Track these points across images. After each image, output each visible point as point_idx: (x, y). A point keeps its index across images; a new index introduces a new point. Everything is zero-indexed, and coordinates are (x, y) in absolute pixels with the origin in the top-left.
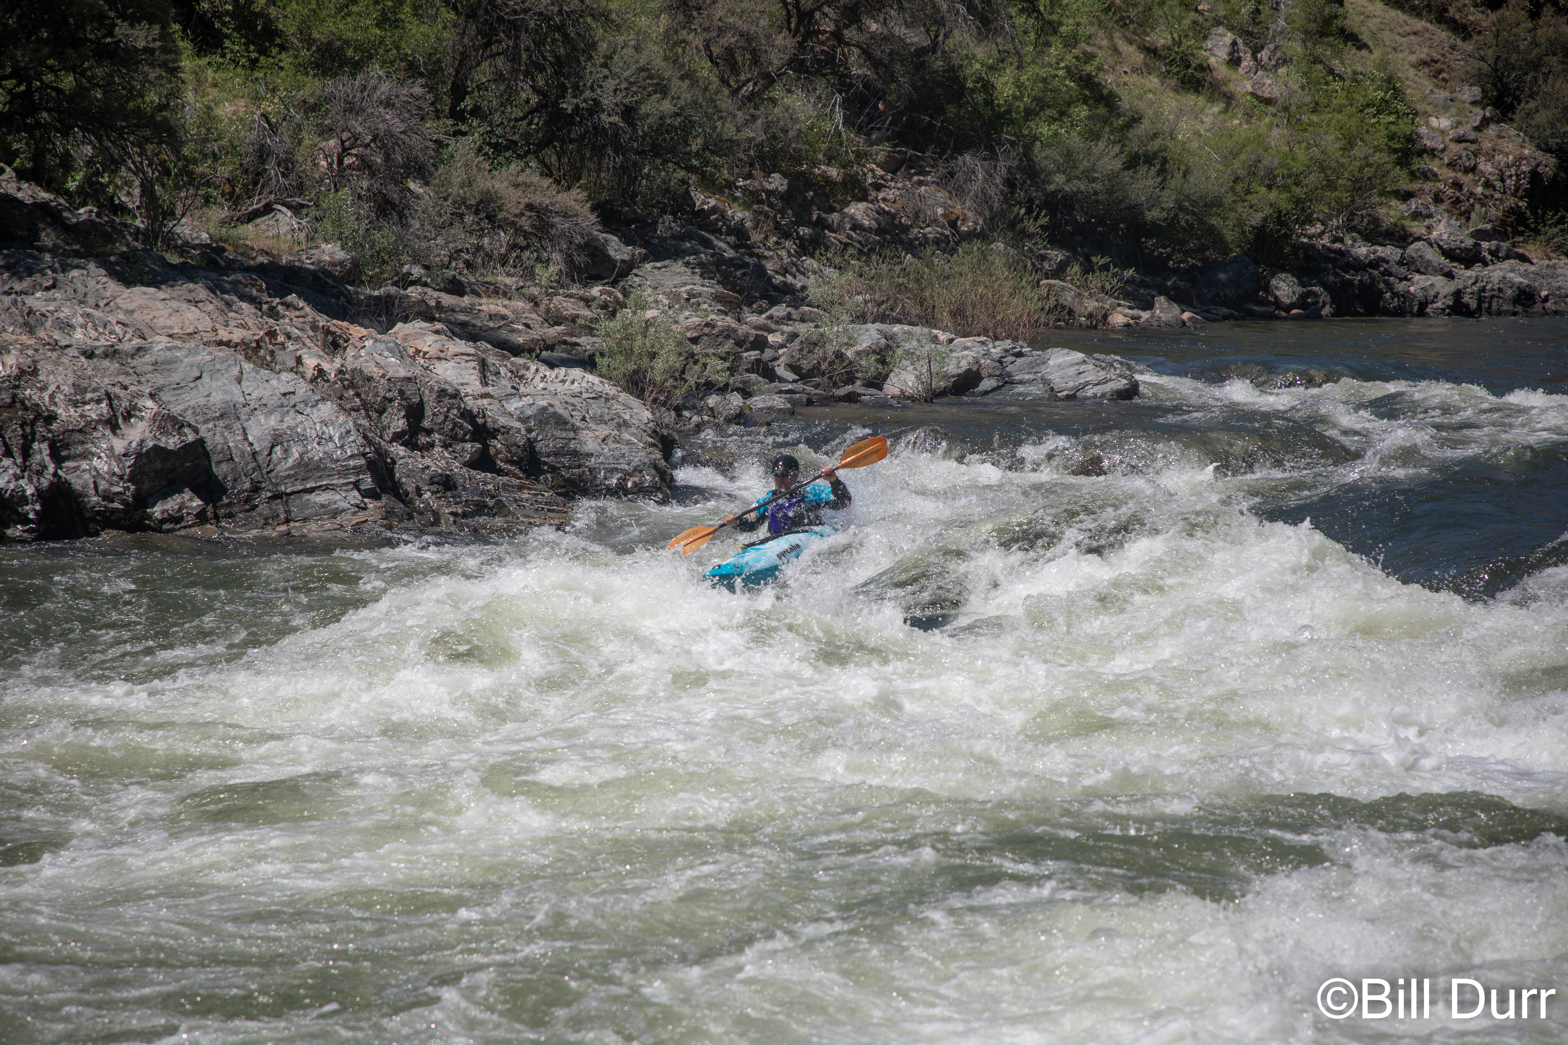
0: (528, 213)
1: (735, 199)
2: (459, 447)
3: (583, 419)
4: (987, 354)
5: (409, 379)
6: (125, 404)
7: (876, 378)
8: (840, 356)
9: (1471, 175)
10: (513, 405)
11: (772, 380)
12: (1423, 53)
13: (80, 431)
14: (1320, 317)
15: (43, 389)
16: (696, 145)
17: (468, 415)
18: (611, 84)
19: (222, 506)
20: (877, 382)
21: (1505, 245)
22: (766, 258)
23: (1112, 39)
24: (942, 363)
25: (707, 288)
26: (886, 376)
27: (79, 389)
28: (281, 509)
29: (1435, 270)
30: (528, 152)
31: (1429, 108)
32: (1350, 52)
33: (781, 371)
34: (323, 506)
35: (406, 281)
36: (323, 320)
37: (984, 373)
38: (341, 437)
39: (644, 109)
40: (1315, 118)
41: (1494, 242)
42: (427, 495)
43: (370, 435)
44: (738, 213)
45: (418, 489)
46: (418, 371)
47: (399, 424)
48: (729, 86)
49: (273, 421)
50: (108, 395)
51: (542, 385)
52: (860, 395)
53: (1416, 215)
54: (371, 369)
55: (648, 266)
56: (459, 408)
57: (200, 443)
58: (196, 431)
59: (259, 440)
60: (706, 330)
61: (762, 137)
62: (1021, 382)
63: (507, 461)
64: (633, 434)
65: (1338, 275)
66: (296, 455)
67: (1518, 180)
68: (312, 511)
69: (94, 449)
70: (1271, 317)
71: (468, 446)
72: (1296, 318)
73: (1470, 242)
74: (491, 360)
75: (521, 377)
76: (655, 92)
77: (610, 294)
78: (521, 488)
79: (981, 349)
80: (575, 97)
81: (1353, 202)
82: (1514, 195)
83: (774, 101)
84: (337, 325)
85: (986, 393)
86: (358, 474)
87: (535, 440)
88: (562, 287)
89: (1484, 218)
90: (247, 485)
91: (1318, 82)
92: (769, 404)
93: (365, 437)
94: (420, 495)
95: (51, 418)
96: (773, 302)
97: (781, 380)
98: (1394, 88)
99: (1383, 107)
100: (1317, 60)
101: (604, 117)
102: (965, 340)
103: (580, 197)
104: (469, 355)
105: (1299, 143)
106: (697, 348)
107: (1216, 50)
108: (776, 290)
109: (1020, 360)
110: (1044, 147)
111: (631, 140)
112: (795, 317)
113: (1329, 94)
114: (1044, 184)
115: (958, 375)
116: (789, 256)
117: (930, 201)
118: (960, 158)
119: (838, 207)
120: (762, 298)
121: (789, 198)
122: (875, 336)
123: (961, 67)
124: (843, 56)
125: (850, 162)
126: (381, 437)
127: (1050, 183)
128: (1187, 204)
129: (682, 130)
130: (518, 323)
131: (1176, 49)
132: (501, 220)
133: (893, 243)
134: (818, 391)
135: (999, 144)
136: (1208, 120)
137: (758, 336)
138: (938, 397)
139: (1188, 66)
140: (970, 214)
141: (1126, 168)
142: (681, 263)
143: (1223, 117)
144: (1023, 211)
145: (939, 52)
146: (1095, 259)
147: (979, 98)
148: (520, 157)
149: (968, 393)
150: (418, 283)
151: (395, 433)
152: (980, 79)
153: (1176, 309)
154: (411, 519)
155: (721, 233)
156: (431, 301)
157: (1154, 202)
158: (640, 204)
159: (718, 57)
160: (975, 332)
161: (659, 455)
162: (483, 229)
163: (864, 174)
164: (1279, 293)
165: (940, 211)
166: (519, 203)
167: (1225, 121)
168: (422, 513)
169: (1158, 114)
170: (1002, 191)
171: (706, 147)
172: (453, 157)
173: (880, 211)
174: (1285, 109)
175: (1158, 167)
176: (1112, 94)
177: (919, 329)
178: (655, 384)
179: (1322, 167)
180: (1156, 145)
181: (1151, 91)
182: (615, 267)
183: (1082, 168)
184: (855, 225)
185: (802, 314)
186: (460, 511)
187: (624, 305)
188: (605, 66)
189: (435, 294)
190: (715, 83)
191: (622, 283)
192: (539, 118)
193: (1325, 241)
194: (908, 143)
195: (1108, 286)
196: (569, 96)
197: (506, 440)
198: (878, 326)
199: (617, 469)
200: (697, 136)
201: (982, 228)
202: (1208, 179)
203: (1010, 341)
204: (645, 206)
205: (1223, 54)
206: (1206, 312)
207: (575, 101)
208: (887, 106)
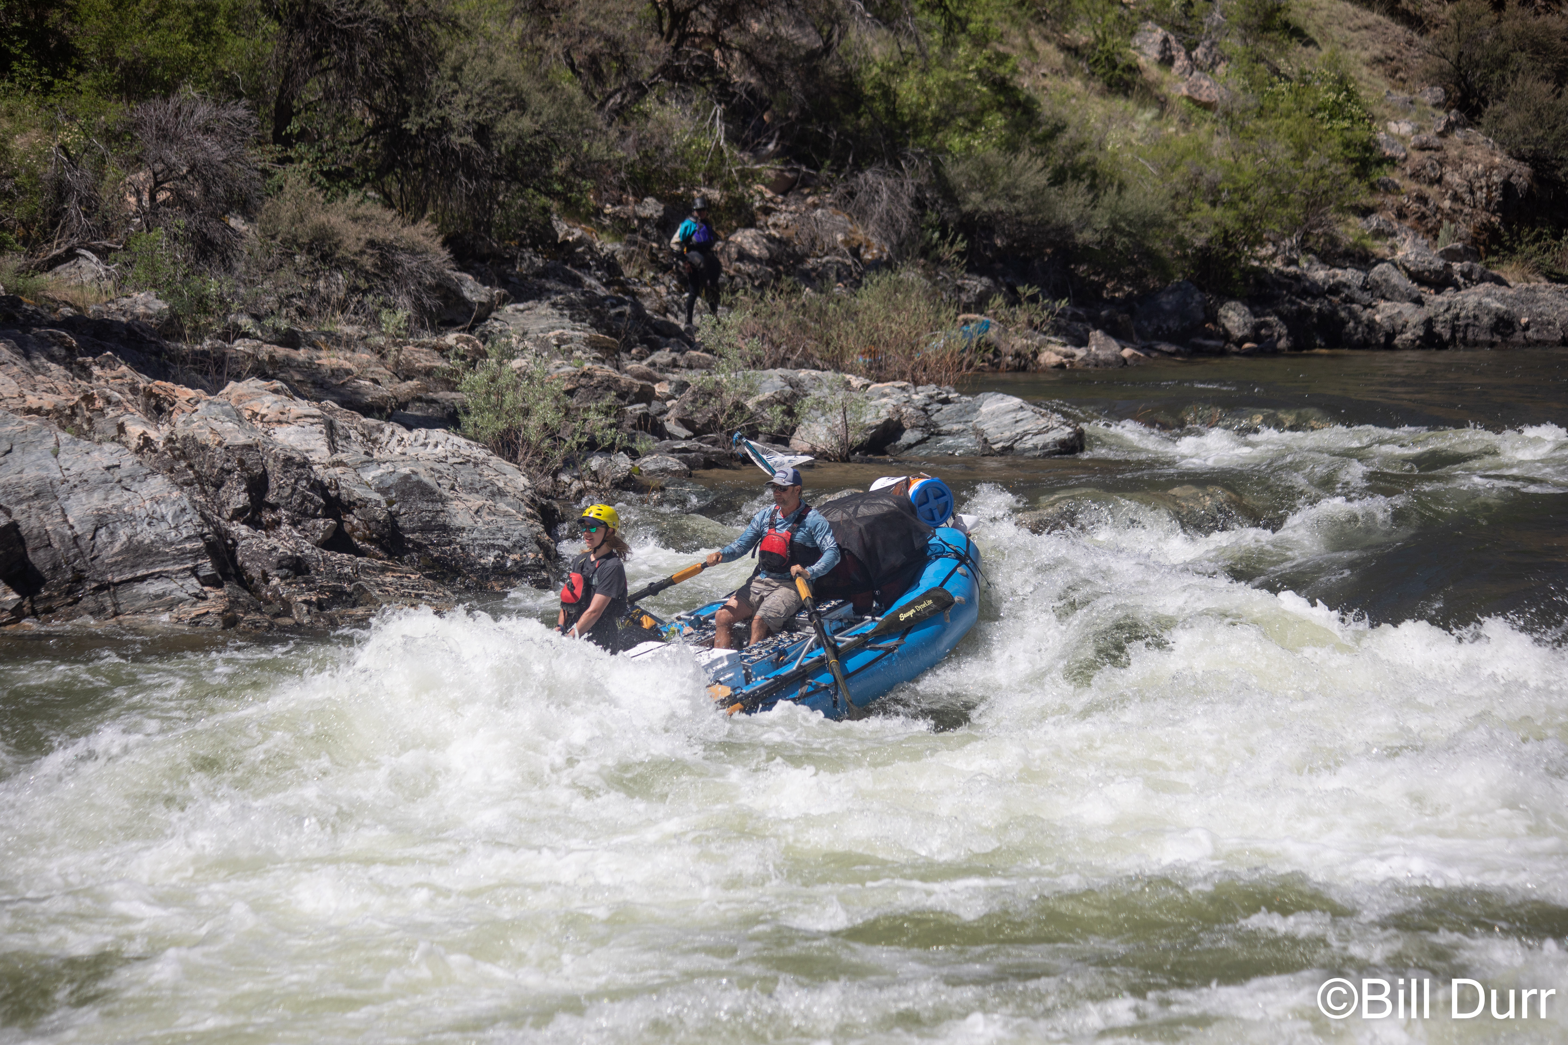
0: (369, 251)
1: (604, 229)
2: (309, 525)
3: (453, 488)
4: (909, 401)
5: (249, 447)
7: (781, 431)
8: (739, 407)
9: (1436, 187)
10: (370, 475)
11: (662, 438)
12: (1376, 50)
14: (1275, 352)
16: (559, 167)
17: (319, 487)
18: (461, 99)
19: (41, 600)
20: (783, 436)
21: (1479, 266)
22: (642, 296)
23: (1027, 37)
24: (859, 413)
25: (579, 332)
26: (794, 430)
29: (1402, 295)
30: (367, 180)
31: (1387, 112)
32: (1297, 49)
33: (671, 426)
34: (157, 597)
35: (236, 332)
36: (143, 381)
37: (906, 424)
38: (175, 516)
39: (500, 127)
40: (1261, 124)
41: (1467, 263)
42: (275, 581)
43: (208, 512)
44: (607, 245)
45: (265, 575)
46: (259, 437)
47: (239, 499)
48: (595, 99)
49: (96, 500)
51: (399, 450)
53: (1378, 234)
54: (205, 436)
55: (509, 308)
56: (308, 479)
57: (14, 526)
59: (81, 522)
60: (583, 381)
61: (635, 156)
62: (949, 433)
63: (365, 539)
64: (509, 505)
65: (1293, 303)
66: (124, 539)
67: (1490, 191)
68: (144, 602)
70: (1222, 353)
71: (321, 522)
72: (1249, 353)
73: (1439, 263)
74: (339, 422)
75: (375, 441)
76: (512, 107)
77: (468, 341)
78: (384, 570)
79: (902, 396)
80: (420, 115)
81: (1307, 219)
82: (1486, 209)
83: (646, 116)
84: (160, 386)
85: (910, 446)
86: (196, 559)
87: (398, 514)
88: (411, 335)
89: (1454, 235)
90: (69, 575)
91: (1262, 84)
92: (663, 465)
93: (202, 515)
94: (267, 582)
96: (655, 347)
97: (672, 437)
98: (1347, 90)
99: (1336, 111)
100: (1259, 59)
101: (453, 137)
102: (880, 385)
103: (429, 230)
104: (313, 417)
105: (1245, 152)
106: (573, 402)
107: (1145, 49)
108: (658, 332)
109: (946, 408)
110: (956, 161)
111: (485, 162)
112: (681, 363)
113: (1274, 97)
114: (957, 203)
115: (877, 427)
116: (669, 293)
117: (828, 226)
118: (861, 176)
119: (721, 234)
120: (642, 342)
121: (666, 226)
122: (779, 383)
123: (859, 71)
124: (724, 61)
125: (735, 182)
126: (219, 515)
127: (965, 202)
128: (1123, 224)
129: (544, 150)
130: (365, 379)
131: (1100, 47)
132: (338, 260)
133: (788, 275)
134: (716, 449)
135: (904, 158)
136: (1140, 128)
137: (642, 386)
138: (853, 453)
139: (1115, 67)
140: (874, 240)
141: (1052, 185)
142: (546, 303)
143: (1156, 124)
144: (936, 235)
145: (833, 56)
146: (1020, 289)
147: (880, 106)
148: (357, 187)
149: (888, 448)
150: (246, 335)
151: (235, 510)
152: (880, 85)
153: (1114, 345)
154: (258, 610)
155: (589, 267)
156: (263, 355)
157: (1086, 222)
158: (495, 236)
159: (580, 65)
160: (889, 376)
161: (541, 528)
162: (317, 271)
163: (751, 197)
164: (1229, 325)
165: (840, 237)
166: (359, 239)
167: (1160, 129)
168: (268, 603)
169: (1084, 122)
170: (910, 213)
171: (572, 168)
172: (281, 188)
173: (771, 239)
174: (1227, 114)
175: (1088, 182)
176: (1029, 100)
177: (830, 375)
178: (529, 445)
179: (1271, 180)
180: (1083, 157)
181: (1074, 96)
182: (471, 311)
183: (1001, 184)
184: (743, 256)
185: (690, 360)
186: (314, 599)
187: (484, 355)
188: (454, 78)
189: (267, 348)
190: (579, 97)
191: (480, 329)
192: (376, 140)
193: (1278, 264)
194: (800, 160)
195: (1037, 320)
196: (412, 115)
197: (364, 515)
198: (780, 371)
199: (493, 546)
200: (561, 156)
201: (889, 257)
202: (1145, 195)
203: (933, 386)
204: (501, 239)
205: (1153, 52)
206: (1148, 348)
207: (420, 121)
208: (775, 117)
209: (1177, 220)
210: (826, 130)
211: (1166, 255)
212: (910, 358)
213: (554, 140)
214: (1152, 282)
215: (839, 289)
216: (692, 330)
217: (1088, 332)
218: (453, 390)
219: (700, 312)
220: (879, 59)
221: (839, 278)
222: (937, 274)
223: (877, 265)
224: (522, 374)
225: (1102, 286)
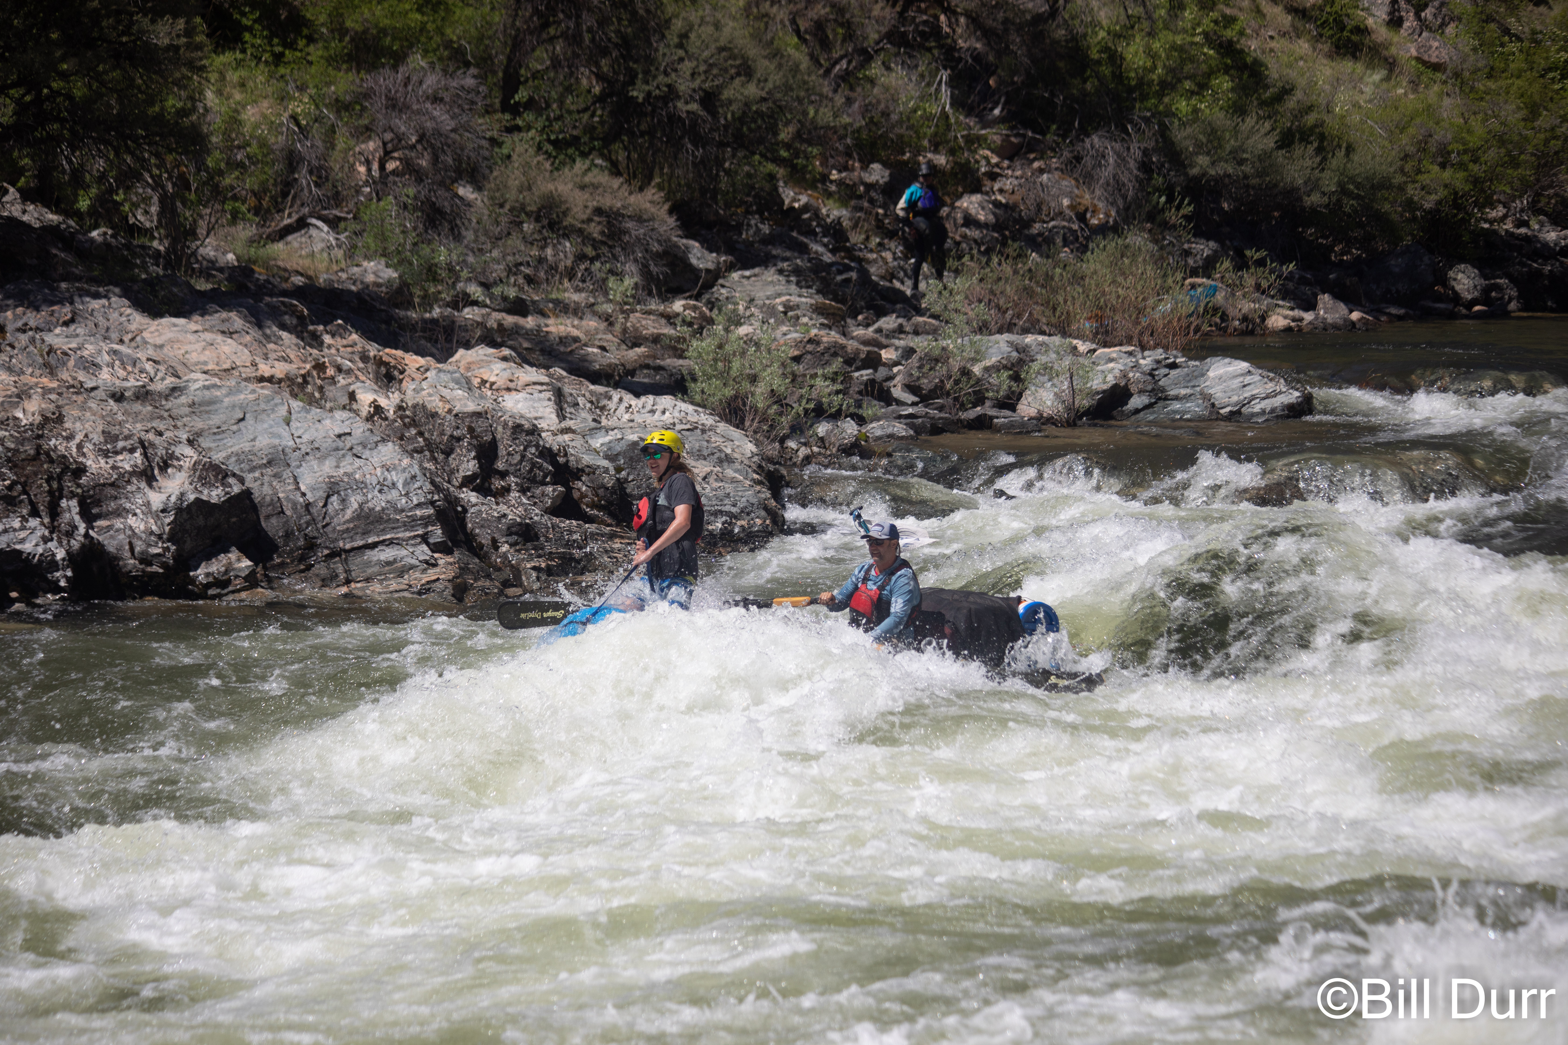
0: (596, 219)
1: (829, 195)
2: (538, 492)
4: (1136, 366)
5: (478, 415)
6: (161, 452)
7: (1008, 397)
8: (966, 372)
10: (599, 441)
11: (889, 404)
13: (113, 485)
14: (1506, 315)
15: (70, 438)
16: (785, 134)
17: (547, 454)
18: (687, 66)
19: (274, 567)
20: (1009, 403)
22: (869, 262)
24: (1086, 378)
25: (805, 298)
26: (1020, 395)
27: (110, 437)
28: (340, 569)
30: (594, 148)
32: (1528, 8)
33: (898, 392)
34: (388, 563)
35: (466, 300)
36: (373, 349)
37: (1133, 388)
38: (406, 484)
39: (726, 94)
40: (1491, 85)
42: (505, 548)
43: (438, 480)
44: (833, 211)
45: (494, 541)
46: (488, 404)
47: (469, 466)
48: (821, 65)
49: (328, 468)
50: (142, 442)
51: (627, 417)
52: (992, 418)
54: (435, 404)
55: (735, 275)
56: (537, 446)
57: (247, 494)
58: (242, 481)
59: (313, 489)
60: (810, 347)
61: (860, 123)
62: (1177, 398)
63: (593, 506)
64: (736, 471)
65: (1524, 265)
66: (355, 506)
68: (376, 569)
69: (128, 505)
70: (1452, 316)
71: (549, 489)
72: (1479, 316)
74: (567, 389)
75: (603, 408)
76: (738, 74)
77: (694, 308)
78: (612, 536)
79: (1130, 361)
80: (647, 83)
81: (1538, 180)
83: (872, 81)
84: (391, 354)
85: (1137, 411)
86: (426, 525)
87: (626, 480)
88: (639, 303)
90: (301, 543)
91: (1493, 44)
92: (890, 431)
93: (433, 483)
94: (497, 548)
95: (81, 470)
96: (881, 313)
97: (899, 403)
100: (1489, 19)
101: (680, 105)
102: (1107, 350)
103: (656, 197)
104: (542, 384)
105: (1475, 113)
106: (799, 369)
107: (1374, 10)
108: (884, 298)
109: (1174, 373)
110: (1183, 125)
111: (711, 130)
112: (908, 329)
113: (1505, 57)
114: (1185, 167)
115: (1104, 392)
116: (895, 259)
117: (1054, 191)
118: (1087, 141)
119: (948, 200)
120: (868, 308)
121: (892, 192)
122: (1005, 348)
123: (1085, 35)
124: (950, 26)
125: (960, 148)
126: (449, 482)
127: (1192, 166)
128: (1351, 187)
129: (769, 117)
130: (593, 346)
131: (1328, 9)
132: (565, 228)
133: (1014, 240)
134: (943, 415)
135: (1131, 122)
136: (1368, 90)
137: (869, 352)
138: (1081, 418)
139: (1343, 29)
140: (1101, 205)
141: (1279, 148)
142: (773, 270)
143: (1385, 86)
144: (1163, 199)
145: (1059, 19)
146: (1248, 253)
147: (1106, 70)
148: (584, 155)
149: (1115, 413)
150: (475, 303)
151: (465, 477)
152: (1106, 49)
153: (1342, 308)
154: (488, 576)
155: (815, 234)
156: (492, 323)
157: (1314, 185)
158: (721, 203)
159: (806, 32)
160: (1116, 341)
161: (768, 494)
162: (545, 239)
163: (977, 162)
164: (1458, 288)
165: (1066, 202)
166: (586, 207)
167: (1389, 91)
168: (499, 569)
169: (1312, 84)
170: (1137, 177)
171: (798, 135)
172: (509, 157)
173: (997, 204)
174: (1457, 75)
175: (1316, 145)
176: (1257, 63)
177: (1056, 340)
178: (756, 411)
179: (1502, 141)
180: (1311, 119)
181: (1301, 58)
182: (698, 278)
183: (1228, 148)
184: (969, 221)
185: (916, 325)
186: (543, 565)
187: (711, 321)
188: (680, 46)
189: (497, 315)
190: (805, 63)
191: (707, 296)
192: (603, 109)
193: (1508, 226)
194: (1027, 124)
195: (1265, 284)
196: (639, 82)
197: (592, 481)
198: (1006, 336)
199: (721, 512)
200: (787, 123)
201: (1115, 221)
202: (1374, 157)
203: (1160, 351)
204: (727, 206)
205: (1382, 13)
206: (1376, 311)
207: (647, 88)
208: (1001, 82)
209: (1405, 183)
210: (1053, 94)
211: (1395, 217)
212: (1137, 322)
213: (780, 107)
214: (1381, 246)
215: (1065, 254)
216: (918, 296)
217: (1315, 296)
218: (681, 357)
219: (926, 278)
220: (1105, 23)
221: (1066, 243)
222: (1164, 238)
223: (1103, 230)
224: (749, 340)
225: (1330, 249)
